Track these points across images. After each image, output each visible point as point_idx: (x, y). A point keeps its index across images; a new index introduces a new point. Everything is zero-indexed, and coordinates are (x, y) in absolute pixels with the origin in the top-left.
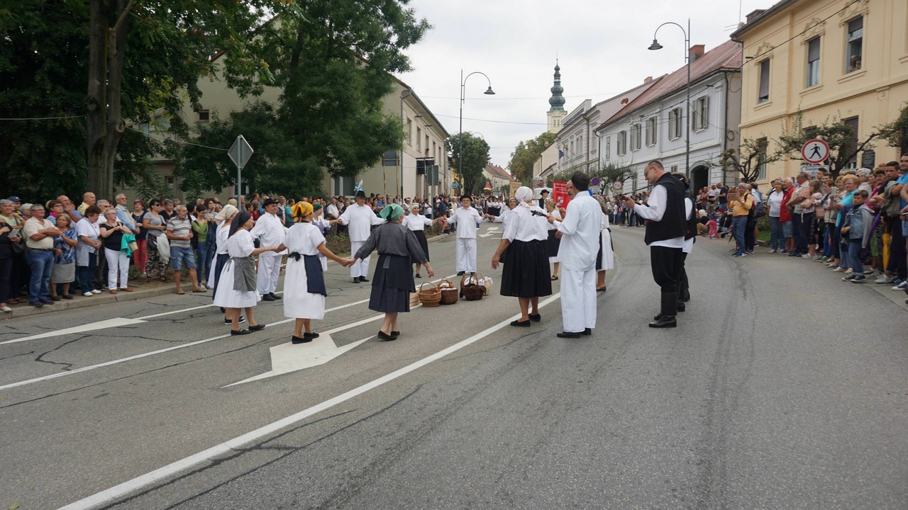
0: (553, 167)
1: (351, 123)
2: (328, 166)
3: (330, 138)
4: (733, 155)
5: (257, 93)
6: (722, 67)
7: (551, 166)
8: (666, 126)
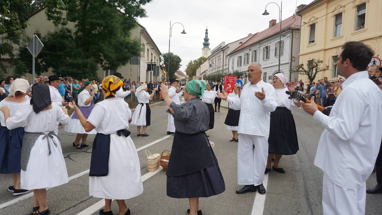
0: (206, 72)
1: (114, 41)
3: (102, 48)
4: (302, 67)
6: (291, 27)
8: (262, 54)
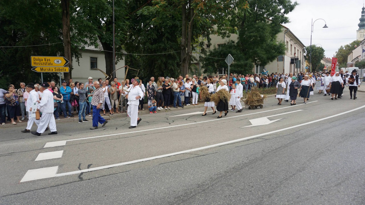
0: (358, 57)
1: (265, 45)
2: (255, 62)
3: (257, 52)
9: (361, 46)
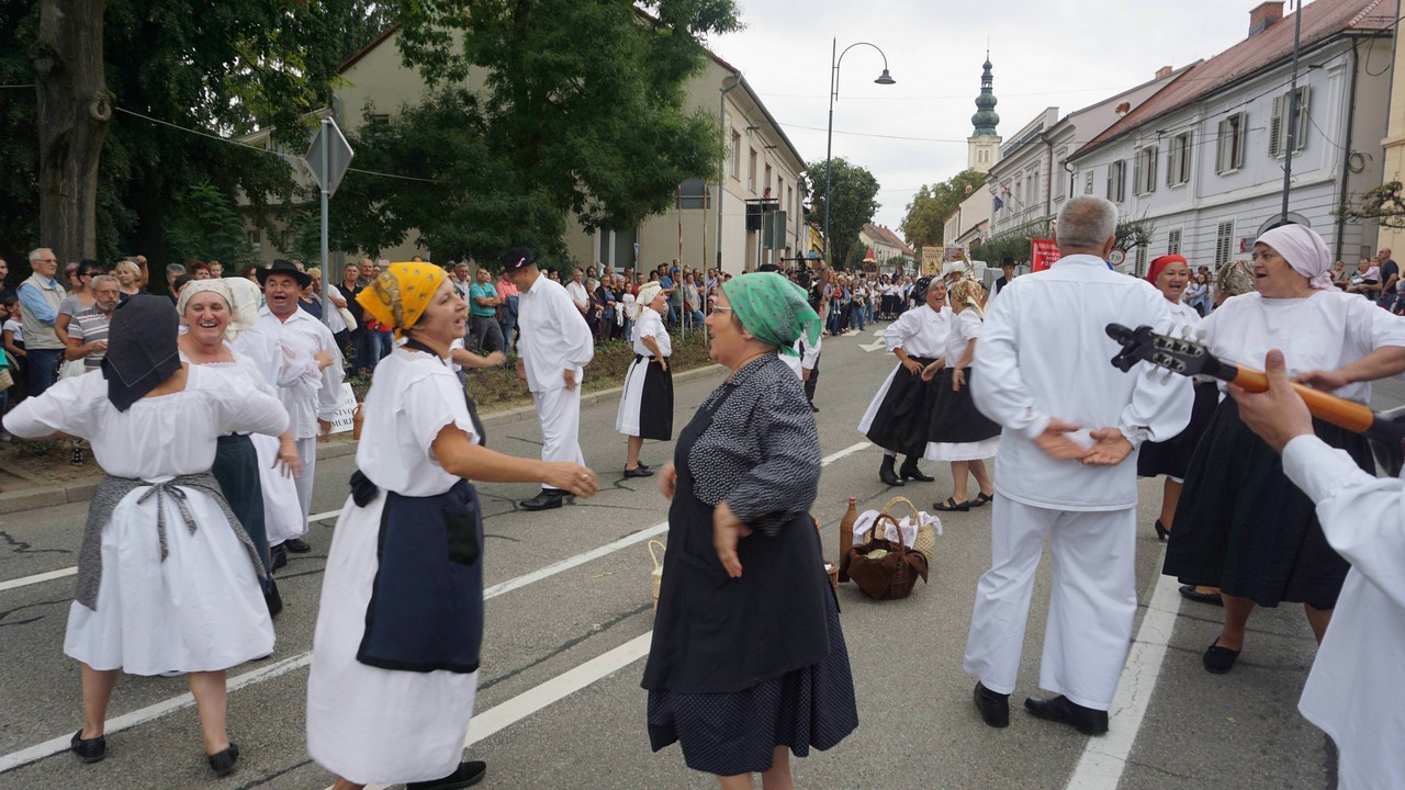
0: (980, 227)
1: (618, 126)
2: (578, 209)
3: (577, 154)
4: (1396, 194)
5: (457, 75)
6: (1349, 28)
7: (977, 226)
8: (1211, 150)
9: (987, 186)
